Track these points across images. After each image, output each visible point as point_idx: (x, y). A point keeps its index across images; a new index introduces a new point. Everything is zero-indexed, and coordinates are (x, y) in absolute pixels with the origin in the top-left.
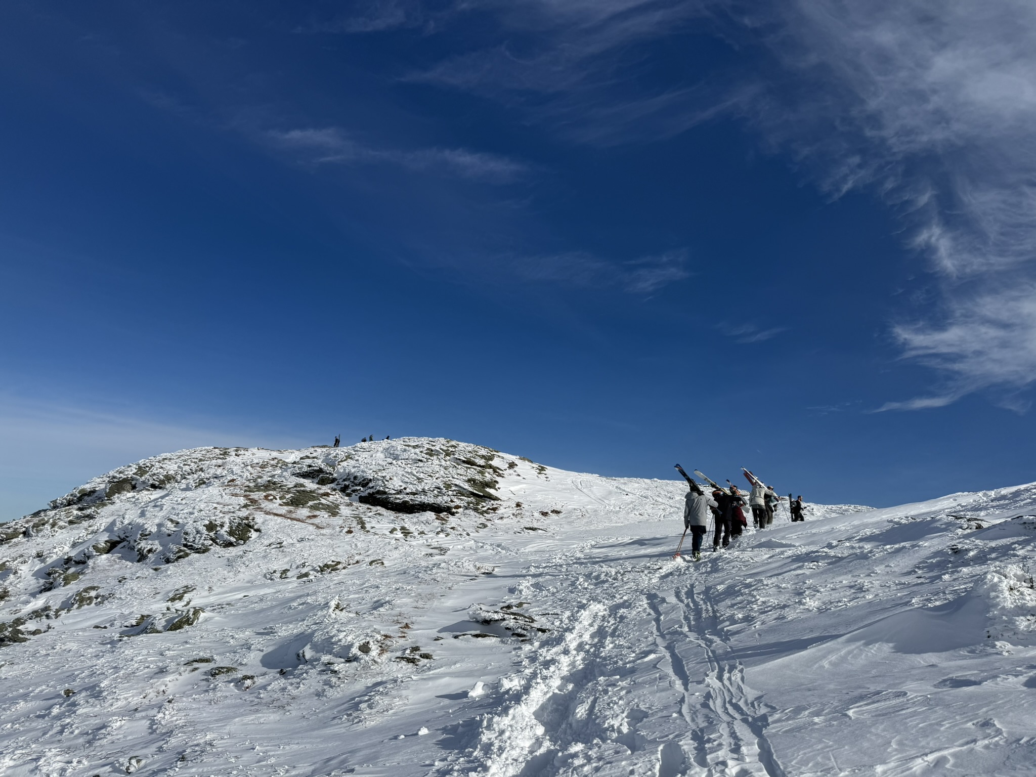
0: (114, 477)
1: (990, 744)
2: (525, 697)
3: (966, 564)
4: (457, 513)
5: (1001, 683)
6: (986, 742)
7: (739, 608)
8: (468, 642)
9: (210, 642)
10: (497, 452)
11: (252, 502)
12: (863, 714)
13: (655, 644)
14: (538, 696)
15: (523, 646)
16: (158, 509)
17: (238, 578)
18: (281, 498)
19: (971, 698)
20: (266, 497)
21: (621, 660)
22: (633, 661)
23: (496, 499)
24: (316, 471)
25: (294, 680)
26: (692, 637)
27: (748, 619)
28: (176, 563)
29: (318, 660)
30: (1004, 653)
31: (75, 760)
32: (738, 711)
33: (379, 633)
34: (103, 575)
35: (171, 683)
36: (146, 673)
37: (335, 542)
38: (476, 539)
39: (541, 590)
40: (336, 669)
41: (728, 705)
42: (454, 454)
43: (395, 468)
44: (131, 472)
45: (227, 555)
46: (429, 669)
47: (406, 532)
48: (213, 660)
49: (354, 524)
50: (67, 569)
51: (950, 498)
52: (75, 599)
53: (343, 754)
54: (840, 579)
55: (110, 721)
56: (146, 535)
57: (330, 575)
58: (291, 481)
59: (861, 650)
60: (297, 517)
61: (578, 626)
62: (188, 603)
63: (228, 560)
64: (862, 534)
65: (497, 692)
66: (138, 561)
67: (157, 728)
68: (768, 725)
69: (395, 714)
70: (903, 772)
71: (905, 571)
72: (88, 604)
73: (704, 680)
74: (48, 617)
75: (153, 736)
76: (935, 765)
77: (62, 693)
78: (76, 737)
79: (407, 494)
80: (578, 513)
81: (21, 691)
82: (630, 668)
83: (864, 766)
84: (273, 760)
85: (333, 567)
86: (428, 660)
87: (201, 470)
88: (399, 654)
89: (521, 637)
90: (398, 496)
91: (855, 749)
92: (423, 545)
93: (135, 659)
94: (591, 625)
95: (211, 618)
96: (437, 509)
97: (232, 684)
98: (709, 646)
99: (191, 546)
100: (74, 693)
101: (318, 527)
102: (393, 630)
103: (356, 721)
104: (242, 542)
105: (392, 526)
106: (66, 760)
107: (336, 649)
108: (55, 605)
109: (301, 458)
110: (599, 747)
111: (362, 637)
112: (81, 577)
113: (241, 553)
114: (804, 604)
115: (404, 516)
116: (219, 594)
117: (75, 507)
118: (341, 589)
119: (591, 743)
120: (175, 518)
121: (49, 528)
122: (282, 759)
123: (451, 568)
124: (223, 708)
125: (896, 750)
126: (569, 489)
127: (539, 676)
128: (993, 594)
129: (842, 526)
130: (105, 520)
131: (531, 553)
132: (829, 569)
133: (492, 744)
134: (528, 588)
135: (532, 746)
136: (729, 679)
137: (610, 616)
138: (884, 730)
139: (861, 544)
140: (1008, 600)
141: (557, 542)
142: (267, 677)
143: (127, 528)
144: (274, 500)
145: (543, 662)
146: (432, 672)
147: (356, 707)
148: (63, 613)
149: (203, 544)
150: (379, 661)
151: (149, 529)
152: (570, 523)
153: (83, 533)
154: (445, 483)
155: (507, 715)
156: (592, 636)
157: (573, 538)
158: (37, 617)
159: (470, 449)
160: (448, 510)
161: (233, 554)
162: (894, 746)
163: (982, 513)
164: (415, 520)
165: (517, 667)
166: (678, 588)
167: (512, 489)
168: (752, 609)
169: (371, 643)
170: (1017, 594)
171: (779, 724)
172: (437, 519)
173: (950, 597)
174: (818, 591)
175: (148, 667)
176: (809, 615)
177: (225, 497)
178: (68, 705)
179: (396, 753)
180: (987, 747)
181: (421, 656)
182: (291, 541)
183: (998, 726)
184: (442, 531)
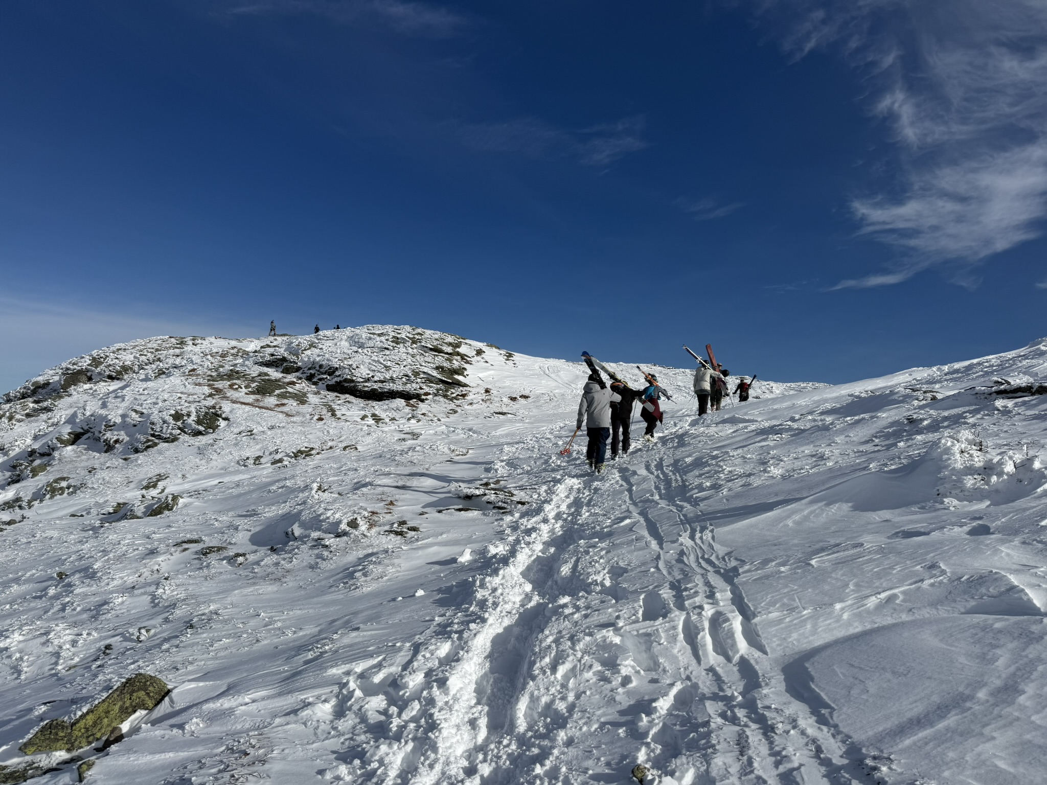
0: (68, 369)
1: (935, 582)
2: (512, 560)
3: (920, 432)
4: (427, 399)
5: (947, 533)
6: (932, 581)
7: (706, 477)
8: (452, 516)
9: (194, 525)
10: (464, 339)
11: (217, 391)
12: (824, 563)
13: (628, 511)
14: (523, 558)
15: (504, 517)
16: (119, 400)
17: (210, 465)
18: (246, 387)
19: (920, 546)
20: (231, 386)
21: (599, 525)
22: (610, 526)
23: (465, 385)
24: (279, 359)
25: (287, 556)
26: (663, 504)
27: (716, 487)
28: (145, 453)
29: (309, 536)
30: (951, 508)
31: (85, 633)
32: (710, 565)
33: (365, 510)
34: (71, 466)
35: (164, 562)
36: (137, 555)
37: (306, 429)
38: (447, 424)
39: (516, 469)
40: (327, 543)
41: (700, 560)
42: (420, 342)
43: (361, 357)
44: (85, 363)
45: (196, 443)
46: (417, 540)
47: (377, 419)
48: (202, 540)
49: (324, 411)
50: (32, 461)
51: (906, 373)
52: (46, 490)
53: (346, 616)
54: (802, 449)
55: (111, 598)
56: (111, 426)
57: (304, 460)
58: (255, 371)
59: (822, 510)
60: (265, 405)
61: (555, 498)
62: (163, 491)
63: (199, 448)
64: (823, 408)
65: (485, 557)
66: (106, 452)
67: (159, 602)
68: (739, 575)
69: (389, 580)
70: (858, 608)
71: (863, 440)
72: (60, 495)
73: (678, 540)
74: (20, 507)
75: (157, 609)
76: (886, 602)
77: (55, 575)
78: (79, 613)
79: (376, 382)
80: (546, 397)
81: (11, 576)
82: (607, 532)
83: (825, 605)
84: (279, 624)
85: (307, 453)
86: (415, 532)
87: (159, 360)
88: (387, 528)
89: (501, 509)
90: (366, 384)
91: (817, 592)
92: (395, 430)
93: (122, 542)
94: (567, 497)
95: (190, 504)
96: (407, 396)
97: (225, 561)
98: (681, 511)
99: (159, 435)
100: (66, 575)
101: (288, 415)
102: (379, 507)
103: (353, 588)
104: (211, 431)
105: (363, 413)
106: (75, 632)
107: (325, 525)
108: (26, 496)
109: (262, 347)
110: (586, 598)
111: (350, 514)
112: (48, 468)
113: (211, 441)
114: (769, 472)
115: (374, 403)
116: (194, 481)
117: (30, 399)
118: (318, 472)
119: (577, 596)
120: (138, 408)
121: (6, 421)
122: (288, 623)
123: (426, 451)
124: (219, 582)
125: (853, 590)
126: (537, 375)
127: (522, 542)
128: (945, 457)
129: (802, 402)
130: (63, 413)
131: (502, 436)
132: (793, 440)
133: (486, 600)
134: (503, 467)
135: (522, 601)
136: (701, 538)
137: (585, 488)
138: (843, 575)
139: (823, 417)
140: (958, 462)
141: (526, 425)
142: (258, 554)
143: (90, 420)
144: (240, 389)
145: (524, 530)
146: (420, 543)
147: (351, 575)
148: (36, 503)
149: (171, 434)
150: (369, 534)
151: (113, 420)
152: (538, 407)
153: (43, 426)
154: (413, 371)
155: (497, 575)
156: (569, 507)
157: (543, 421)
158: (9, 508)
159: (436, 336)
160: (418, 397)
161: (203, 442)
162: (851, 587)
163: (937, 386)
164: (385, 407)
165: (500, 536)
166: (648, 462)
167: (481, 375)
168: (719, 478)
169: (359, 519)
170: (967, 456)
171: (749, 574)
172: (407, 405)
173: (904, 461)
174: (782, 461)
175: (137, 549)
176: (774, 481)
177: (188, 386)
178: (64, 586)
179: (397, 612)
180: (932, 585)
181: (408, 529)
182: (261, 429)
183: (943, 567)
184: (413, 417)
